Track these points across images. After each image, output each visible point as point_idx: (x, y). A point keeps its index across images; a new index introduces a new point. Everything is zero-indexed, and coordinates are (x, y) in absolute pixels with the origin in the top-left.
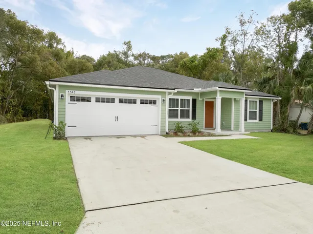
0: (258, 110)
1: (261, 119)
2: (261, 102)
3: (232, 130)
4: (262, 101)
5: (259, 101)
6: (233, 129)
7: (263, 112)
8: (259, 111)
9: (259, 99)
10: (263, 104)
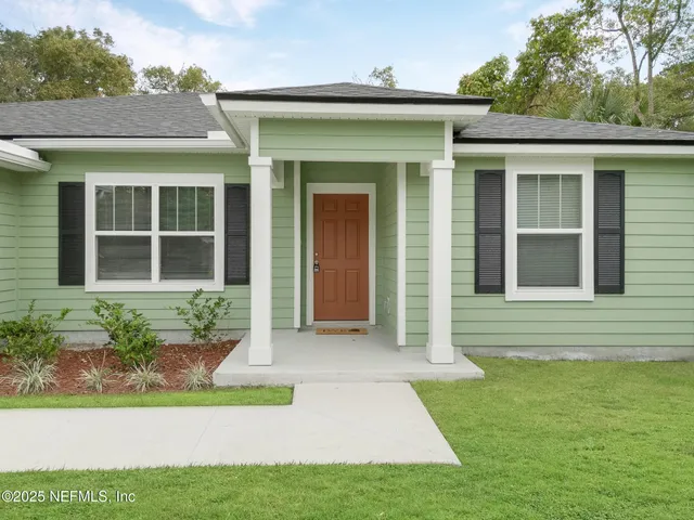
0: (587, 232)
1: (611, 281)
2: (610, 181)
3: (398, 348)
4: (619, 177)
5: (599, 175)
6: (401, 340)
7: (628, 241)
8: (598, 232)
9: (598, 160)
10: (629, 192)
